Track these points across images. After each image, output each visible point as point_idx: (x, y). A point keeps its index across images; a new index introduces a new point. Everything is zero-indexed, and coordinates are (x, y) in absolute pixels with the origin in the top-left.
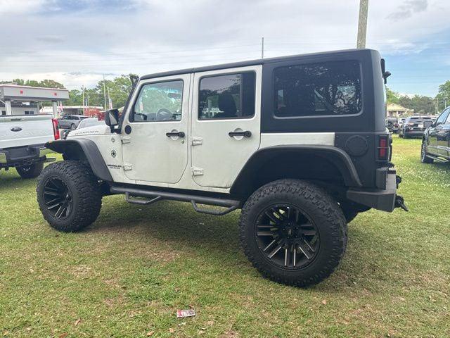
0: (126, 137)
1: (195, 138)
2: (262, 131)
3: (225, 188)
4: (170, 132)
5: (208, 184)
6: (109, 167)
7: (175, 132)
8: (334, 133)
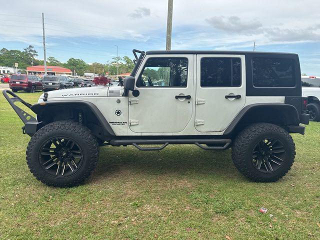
0: (133, 99)
1: (199, 99)
2: (247, 95)
3: (220, 132)
4: (178, 95)
5: (208, 130)
6: (111, 124)
7: (181, 95)
8: (284, 97)
